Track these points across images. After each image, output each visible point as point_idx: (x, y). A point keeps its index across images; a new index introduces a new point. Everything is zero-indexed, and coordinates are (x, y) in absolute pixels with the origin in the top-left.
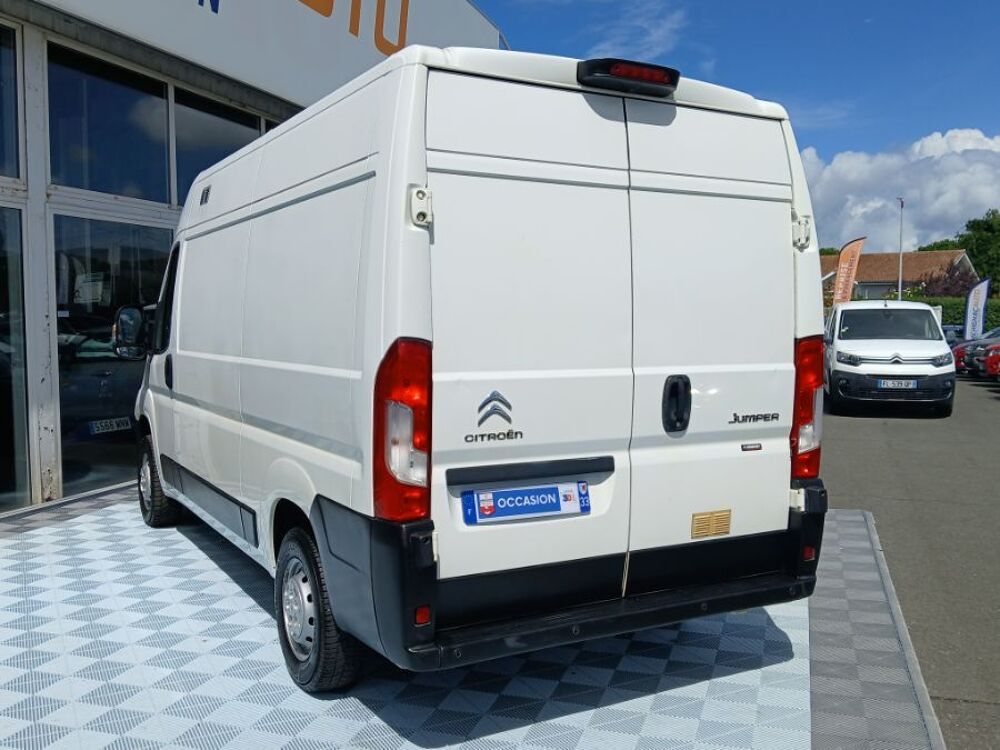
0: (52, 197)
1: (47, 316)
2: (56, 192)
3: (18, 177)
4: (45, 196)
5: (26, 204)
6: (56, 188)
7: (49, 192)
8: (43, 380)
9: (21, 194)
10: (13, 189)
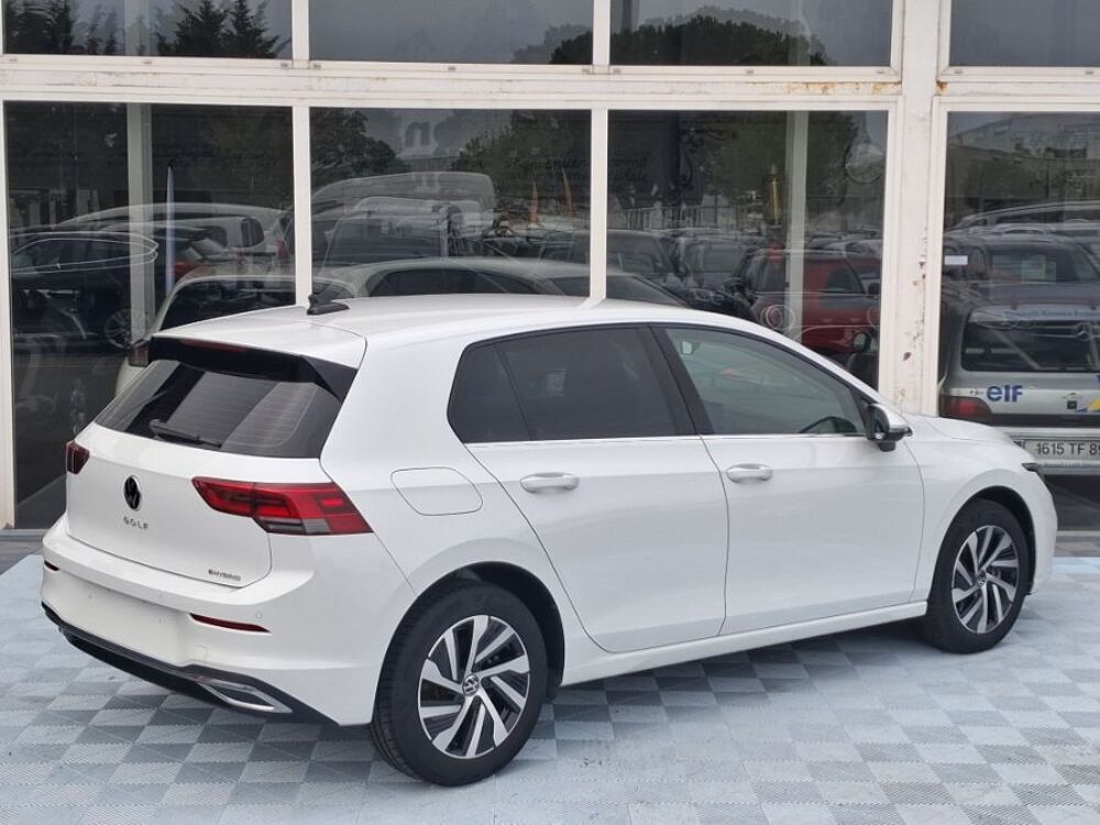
0: (948, 85)
1: (922, 264)
2: (958, 78)
3: (887, 63)
4: (935, 84)
5: (896, 102)
6: (958, 73)
7: (942, 80)
8: (907, 355)
9: (891, 89)
10: (875, 83)
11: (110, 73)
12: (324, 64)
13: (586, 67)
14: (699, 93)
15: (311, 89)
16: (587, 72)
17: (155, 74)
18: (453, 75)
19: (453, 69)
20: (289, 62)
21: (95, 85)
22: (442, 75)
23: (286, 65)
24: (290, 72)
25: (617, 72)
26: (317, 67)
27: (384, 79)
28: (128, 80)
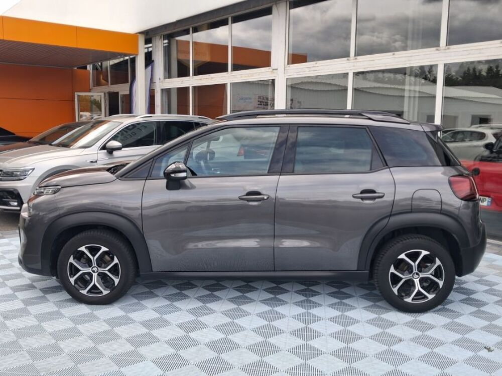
11: (307, 68)
12: (359, 57)
13: (437, 48)
14: (480, 53)
15: (354, 66)
16: (437, 50)
17: (318, 66)
18: (395, 56)
19: (394, 54)
20: (349, 58)
21: (305, 71)
22: (392, 57)
23: (348, 59)
24: (350, 61)
25: (448, 49)
26: (356, 59)
27: (374, 60)
28: (312, 69)
